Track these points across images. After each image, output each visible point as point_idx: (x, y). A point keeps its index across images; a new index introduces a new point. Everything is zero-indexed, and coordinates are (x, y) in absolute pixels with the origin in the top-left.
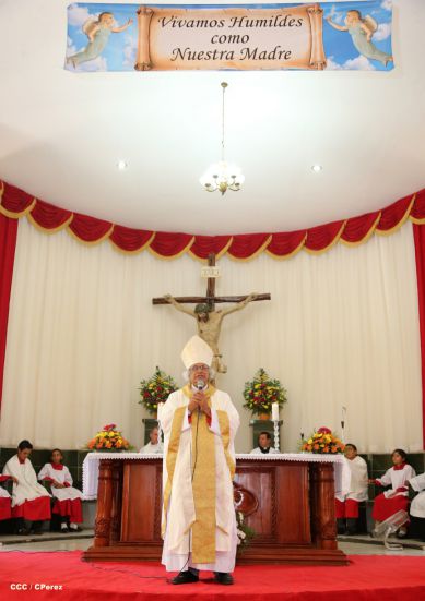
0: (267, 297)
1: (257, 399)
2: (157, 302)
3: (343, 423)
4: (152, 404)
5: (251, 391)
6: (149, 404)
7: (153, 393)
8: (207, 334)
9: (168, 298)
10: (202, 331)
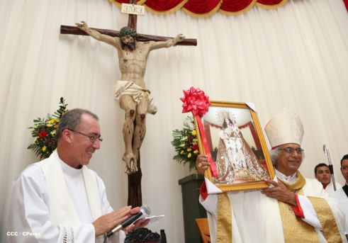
0: (192, 43)
1: (195, 147)
4: (49, 149)
5: (186, 137)
6: (44, 149)
7: (53, 133)
8: (133, 64)
9: (82, 26)
10: (125, 61)
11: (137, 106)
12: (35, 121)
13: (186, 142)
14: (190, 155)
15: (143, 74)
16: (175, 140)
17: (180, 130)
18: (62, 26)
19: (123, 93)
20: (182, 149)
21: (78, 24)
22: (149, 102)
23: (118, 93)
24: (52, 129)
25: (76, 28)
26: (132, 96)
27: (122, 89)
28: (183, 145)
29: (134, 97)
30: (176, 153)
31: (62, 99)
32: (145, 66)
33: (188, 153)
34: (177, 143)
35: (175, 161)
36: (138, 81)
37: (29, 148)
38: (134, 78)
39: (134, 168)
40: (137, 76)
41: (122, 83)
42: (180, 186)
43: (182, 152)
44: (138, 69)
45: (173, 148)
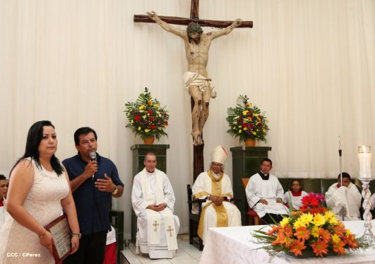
0: (249, 25)
1: (245, 125)
2: (139, 19)
3: (340, 152)
4: (143, 129)
5: (238, 117)
6: (139, 128)
7: (144, 117)
8: (199, 56)
9: (153, 16)
10: (192, 53)
11: (202, 95)
12: (126, 105)
13: (238, 120)
14: (240, 131)
15: (205, 64)
16: (229, 117)
17: (233, 108)
18: (136, 16)
19: (191, 84)
20: (235, 125)
21: (148, 13)
22: (210, 90)
23: (188, 83)
24: (143, 114)
25: (147, 17)
26: (198, 87)
27: (190, 80)
28: (236, 123)
29: (200, 87)
30: (230, 128)
31: (146, 89)
32: (207, 57)
33: (239, 129)
34: (230, 119)
35: (228, 134)
36: (202, 71)
37: (127, 127)
38: (199, 69)
39: (200, 142)
40: (201, 66)
41: (190, 74)
42: (231, 153)
43: (234, 128)
44: (202, 61)
45: (227, 124)
